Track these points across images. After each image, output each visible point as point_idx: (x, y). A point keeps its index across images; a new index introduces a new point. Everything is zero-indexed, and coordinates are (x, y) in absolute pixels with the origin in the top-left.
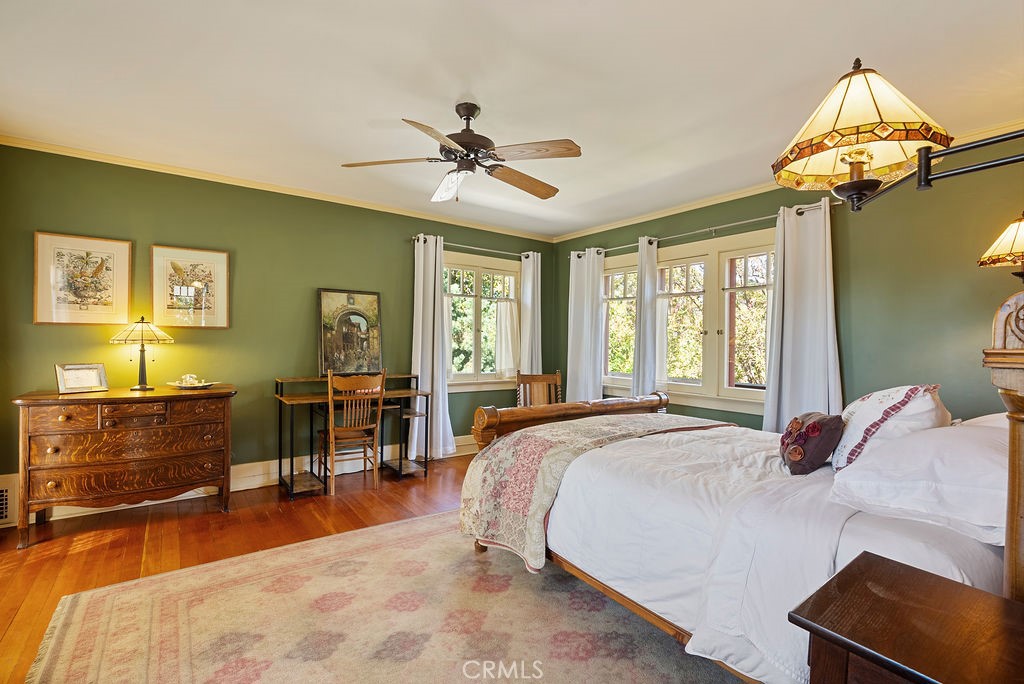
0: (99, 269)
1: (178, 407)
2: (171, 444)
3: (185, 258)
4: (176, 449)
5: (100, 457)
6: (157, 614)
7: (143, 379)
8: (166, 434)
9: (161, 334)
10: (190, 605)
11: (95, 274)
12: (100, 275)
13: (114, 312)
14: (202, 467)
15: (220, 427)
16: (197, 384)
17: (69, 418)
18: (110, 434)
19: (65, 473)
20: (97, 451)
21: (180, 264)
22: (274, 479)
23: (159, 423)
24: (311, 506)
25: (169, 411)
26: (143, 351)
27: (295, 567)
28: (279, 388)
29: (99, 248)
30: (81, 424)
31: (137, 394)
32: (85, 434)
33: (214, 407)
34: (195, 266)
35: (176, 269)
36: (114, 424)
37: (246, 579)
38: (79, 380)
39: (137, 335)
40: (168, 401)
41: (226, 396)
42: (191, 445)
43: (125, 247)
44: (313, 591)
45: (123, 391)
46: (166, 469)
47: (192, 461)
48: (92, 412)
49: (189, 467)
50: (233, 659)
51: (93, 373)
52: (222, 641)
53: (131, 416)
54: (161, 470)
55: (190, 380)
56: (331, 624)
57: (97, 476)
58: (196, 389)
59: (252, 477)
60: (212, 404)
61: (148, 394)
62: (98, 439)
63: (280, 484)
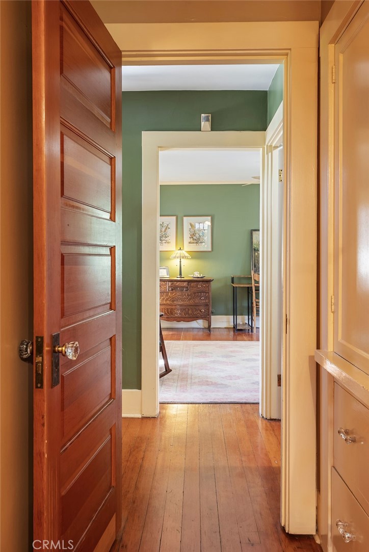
0: (166, 229)
1: (192, 284)
2: (190, 299)
3: (195, 221)
4: (192, 302)
5: (168, 302)
6: (185, 346)
7: (181, 274)
8: (188, 295)
9: (187, 255)
11: (165, 230)
12: (167, 231)
13: (171, 246)
14: (201, 311)
15: (207, 294)
16: (199, 276)
17: (161, 286)
18: (171, 293)
20: (167, 300)
23: (186, 291)
24: (243, 335)
25: (189, 286)
26: (180, 262)
28: (233, 280)
29: (166, 221)
30: (163, 289)
31: (179, 279)
32: (164, 293)
33: (205, 286)
34: (199, 224)
35: (191, 226)
36: (172, 290)
38: (163, 273)
39: (178, 255)
40: (189, 281)
41: (209, 281)
42: (197, 301)
43: (174, 219)
44: (231, 349)
45: (175, 277)
46: (189, 310)
47: (197, 308)
48: (166, 284)
49: (196, 310)
50: (203, 354)
51: (165, 270)
52: (202, 352)
53: (177, 287)
54: (187, 310)
55: (197, 274)
56: (233, 354)
57: (167, 309)
58: (199, 278)
59: (221, 322)
60: (204, 284)
61: (182, 279)
62: (167, 295)
63: (234, 327)
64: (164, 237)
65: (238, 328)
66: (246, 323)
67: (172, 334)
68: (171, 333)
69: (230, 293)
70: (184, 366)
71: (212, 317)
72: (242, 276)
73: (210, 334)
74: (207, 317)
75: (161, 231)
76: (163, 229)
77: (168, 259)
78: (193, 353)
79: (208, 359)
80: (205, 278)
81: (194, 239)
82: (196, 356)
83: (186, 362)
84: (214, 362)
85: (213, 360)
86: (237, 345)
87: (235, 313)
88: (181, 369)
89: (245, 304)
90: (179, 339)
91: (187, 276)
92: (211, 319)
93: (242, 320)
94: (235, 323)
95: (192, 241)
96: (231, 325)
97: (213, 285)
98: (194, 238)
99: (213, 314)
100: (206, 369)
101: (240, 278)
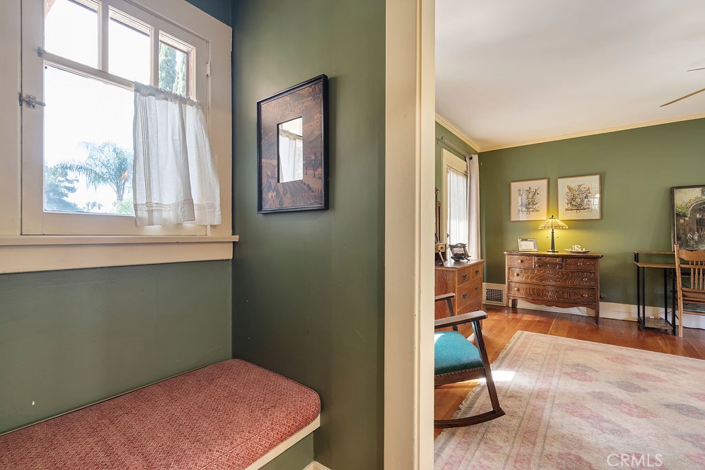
0: (534, 194)
1: (569, 261)
2: (566, 280)
3: (574, 182)
4: (568, 283)
5: (534, 281)
6: (552, 347)
7: (553, 247)
8: (563, 274)
9: (561, 223)
10: (567, 349)
11: (533, 197)
12: (535, 197)
13: (541, 215)
14: (582, 296)
15: (593, 275)
16: (580, 250)
17: (522, 261)
18: (538, 270)
19: (521, 285)
20: (532, 278)
21: (572, 186)
22: (634, 316)
23: (560, 268)
24: (658, 338)
25: (564, 263)
26: (553, 233)
27: (630, 357)
28: (637, 257)
29: (534, 185)
30: (526, 264)
31: (551, 253)
32: (528, 269)
33: (588, 263)
34: (580, 186)
35: (570, 189)
36: (540, 266)
37: (597, 351)
38: (527, 246)
39: (549, 224)
40: (564, 257)
41: (595, 258)
42: (576, 282)
43: (545, 182)
44: (637, 369)
45: (545, 251)
46: (563, 292)
47: (577, 291)
48: (531, 260)
49: (575, 294)
50: (580, 372)
51: (532, 243)
52: (578, 365)
53: (546, 263)
54: (561, 293)
55: (577, 248)
56: (642, 384)
57: (533, 289)
58: (580, 253)
59: (618, 312)
60: (588, 261)
61: (556, 253)
62: (533, 272)
63: (639, 322)
64: (530, 205)
65: (647, 325)
66: (661, 319)
67: (539, 321)
68: (538, 319)
69: (632, 275)
70: (540, 395)
71: (600, 303)
72: (655, 252)
73: (597, 329)
74: (592, 304)
75: (528, 198)
76: (530, 196)
77: (536, 230)
78: (562, 364)
79: (588, 387)
80: (589, 254)
81: (573, 205)
82: (567, 374)
83: (544, 386)
84: (599, 396)
85: (598, 390)
86: (647, 360)
87: (640, 301)
88: (531, 401)
89: (661, 291)
90: (545, 332)
91: (563, 250)
92: (598, 306)
93: (654, 313)
94: (641, 315)
95: (570, 208)
96: (634, 317)
97: (602, 263)
98: (574, 203)
99: (602, 299)
100: (582, 416)
101: (649, 256)
